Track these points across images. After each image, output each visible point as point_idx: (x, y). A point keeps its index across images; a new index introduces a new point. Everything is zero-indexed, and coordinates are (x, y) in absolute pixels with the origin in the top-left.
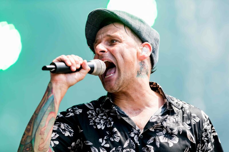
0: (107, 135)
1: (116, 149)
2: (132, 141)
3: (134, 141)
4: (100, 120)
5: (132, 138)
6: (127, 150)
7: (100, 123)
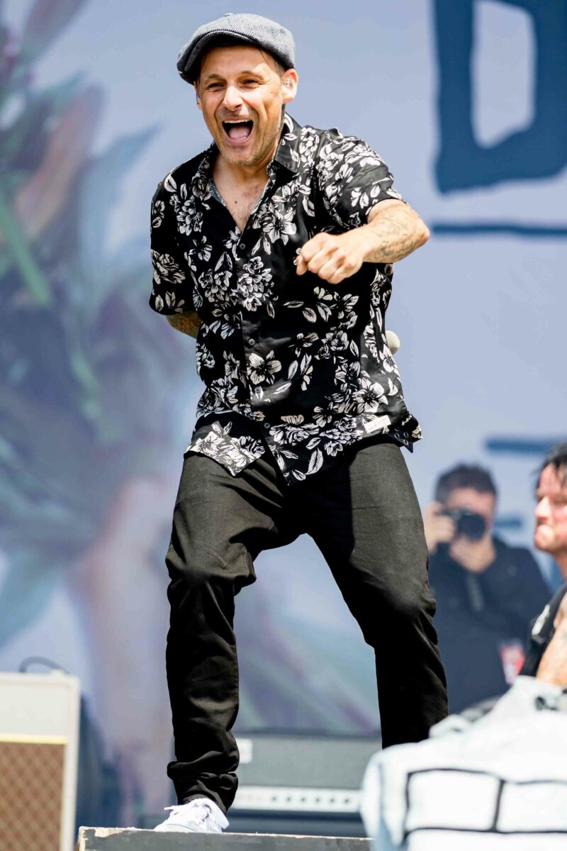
0: (194, 247)
1: (204, 275)
2: (228, 256)
3: (231, 256)
4: (184, 218)
5: (230, 251)
6: (220, 274)
7: (185, 222)
